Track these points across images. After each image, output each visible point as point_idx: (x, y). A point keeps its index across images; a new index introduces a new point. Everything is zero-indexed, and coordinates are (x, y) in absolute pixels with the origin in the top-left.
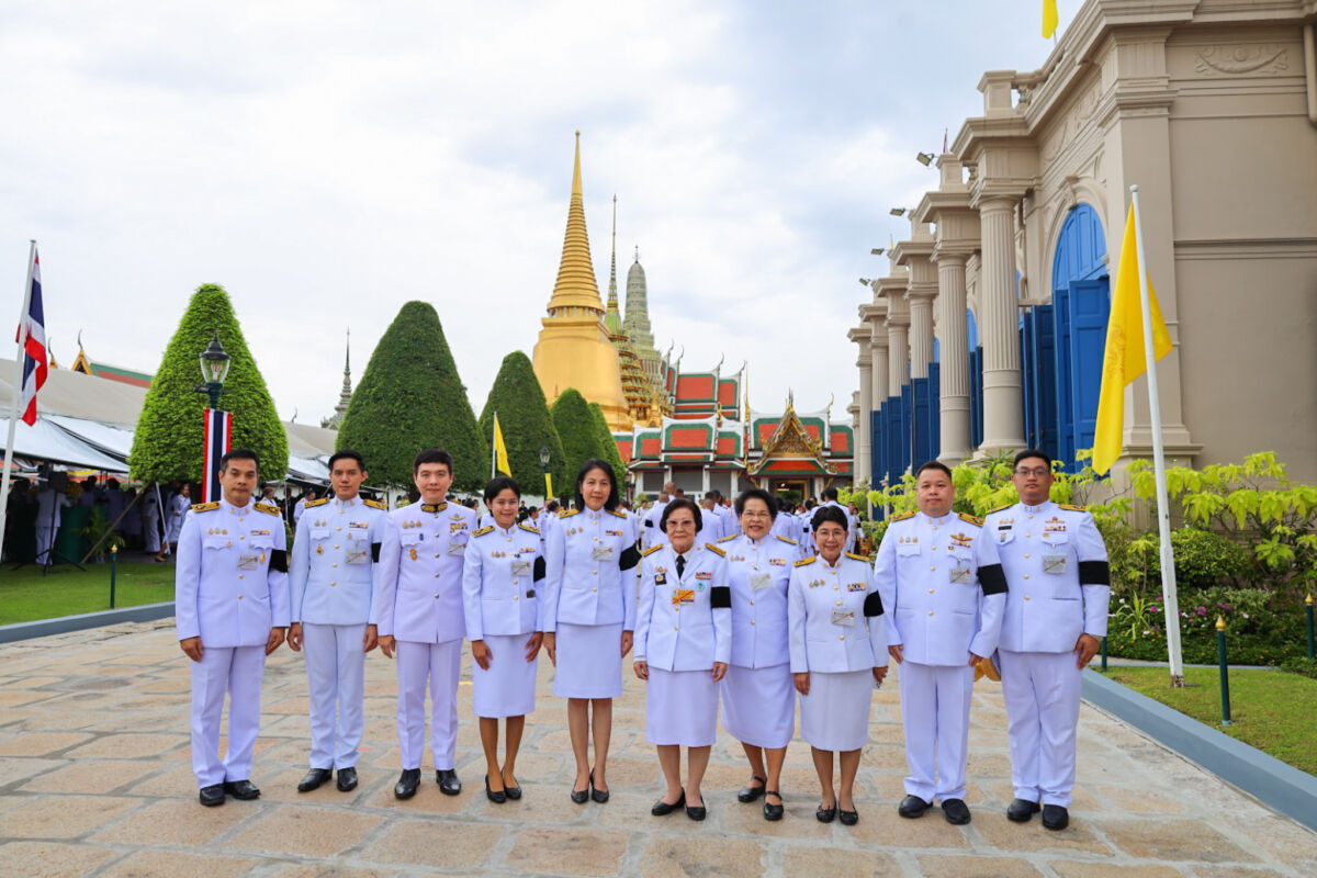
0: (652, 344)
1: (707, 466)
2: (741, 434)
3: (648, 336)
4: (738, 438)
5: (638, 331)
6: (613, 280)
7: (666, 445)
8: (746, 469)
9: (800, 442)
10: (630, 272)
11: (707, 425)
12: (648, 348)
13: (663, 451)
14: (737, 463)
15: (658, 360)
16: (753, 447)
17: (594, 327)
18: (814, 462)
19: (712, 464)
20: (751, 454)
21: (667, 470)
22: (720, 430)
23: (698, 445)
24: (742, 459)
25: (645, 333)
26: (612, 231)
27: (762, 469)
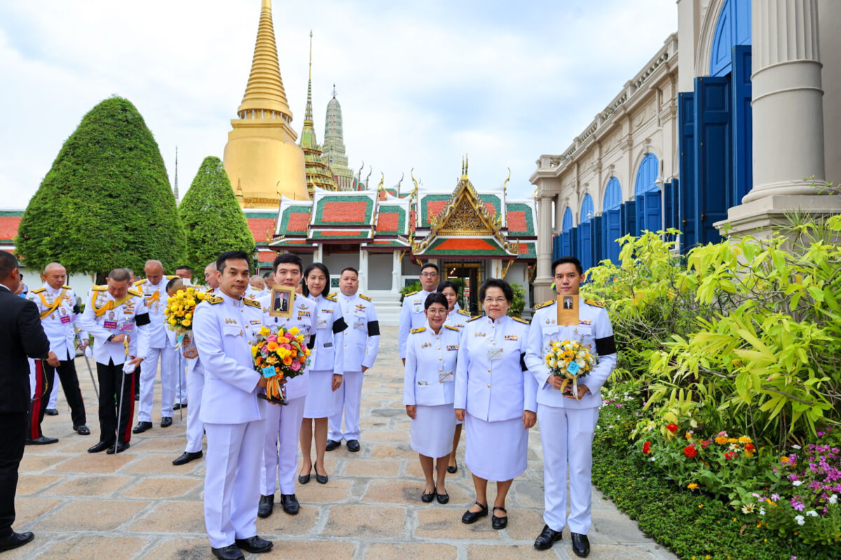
0: (346, 164)
1: (364, 245)
2: (407, 208)
3: (343, 158)
4: (403, 212)
5: (335, 153)
6: (309, 103)
7: (316, 220)
8: (410, 248)
9: (475, 217)
10: (328, 106)
11: (366, 197)
12: (343, 167)
13: (312, 227)
14: (401, 242)
15: (350, 177)
16: (420, 225)
17: (280, 129)
18: (491, 241)
19: (370, 241)
20: (418, 234)
21: (317, 248)
22: (383, 203)
23: (354, 219)
24: (407, 237)
25: (340, 155)
26: (309, 62)
27: (429, 249)
